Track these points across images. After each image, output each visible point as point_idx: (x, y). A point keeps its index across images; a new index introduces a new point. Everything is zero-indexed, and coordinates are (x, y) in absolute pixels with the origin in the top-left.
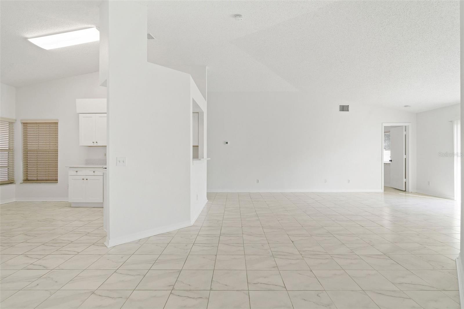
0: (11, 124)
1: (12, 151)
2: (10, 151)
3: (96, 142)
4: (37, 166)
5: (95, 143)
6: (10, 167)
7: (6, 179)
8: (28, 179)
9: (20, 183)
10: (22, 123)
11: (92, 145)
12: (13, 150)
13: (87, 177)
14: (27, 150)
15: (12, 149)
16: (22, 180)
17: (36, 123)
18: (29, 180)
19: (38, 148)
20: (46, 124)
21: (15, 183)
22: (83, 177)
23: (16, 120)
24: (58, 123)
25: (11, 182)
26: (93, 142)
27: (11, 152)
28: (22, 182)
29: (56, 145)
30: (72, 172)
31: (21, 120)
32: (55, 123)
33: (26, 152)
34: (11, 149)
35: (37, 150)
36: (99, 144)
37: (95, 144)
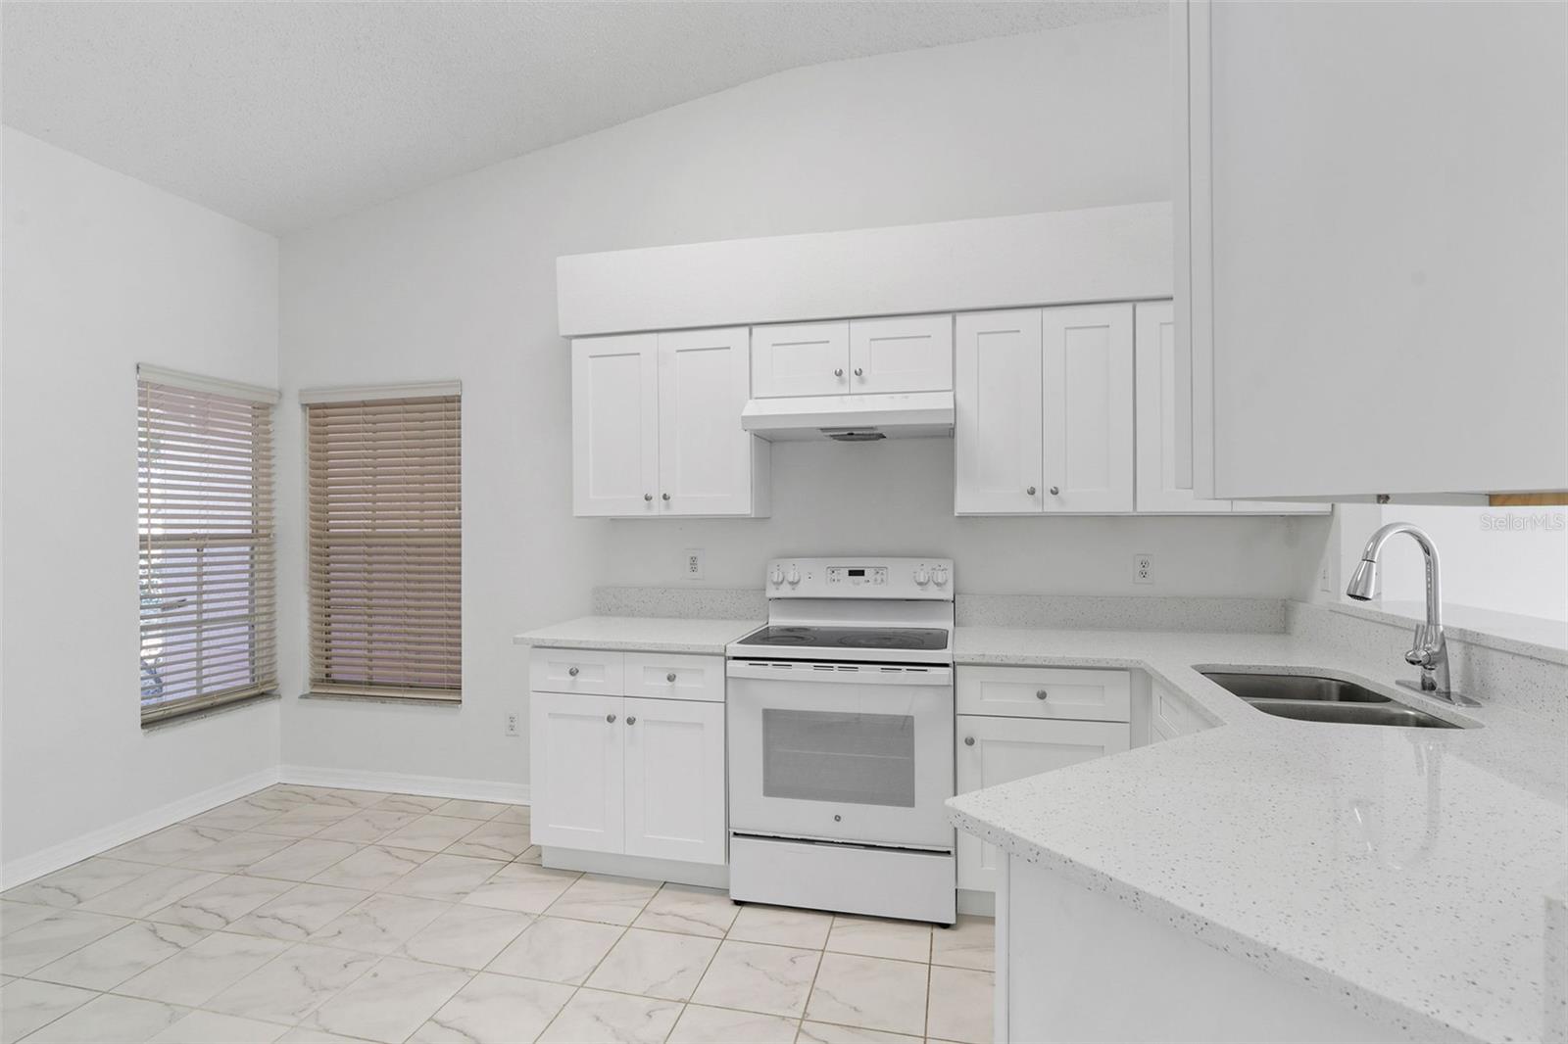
0: (262, 411)
1: (265, 540)
2: (260, 539)
3: (665, 497)
4: (370, 598)
5: (657, 501)
6: (260, 619)
7: (241, 679)
8: (335, 677)
9: (300, 693)
10: (305, 406)
11: (639, 510)
12: (268, 536)
13: (632, 708)
14: (329, 537)
15: (265, 532)
16: (308, 681)
17: (364, 404)
18: (334, 681)
19: (374, 528)
20: (407, 407)
21: (280, 697)
22: (605, 707)
23: (280, 395)
24: (460, 401)
25: (261, 692)
26: (647, 499)
27: (261, 549)
28: (308, 690)
29: (454, 509)
30: (548, 674)
31: (302, 393)
32: (447, 400)
33: (323, 546)
34: (261, 531)
35: (367, 536)
36: (678, 509)
37: (658, 509)
